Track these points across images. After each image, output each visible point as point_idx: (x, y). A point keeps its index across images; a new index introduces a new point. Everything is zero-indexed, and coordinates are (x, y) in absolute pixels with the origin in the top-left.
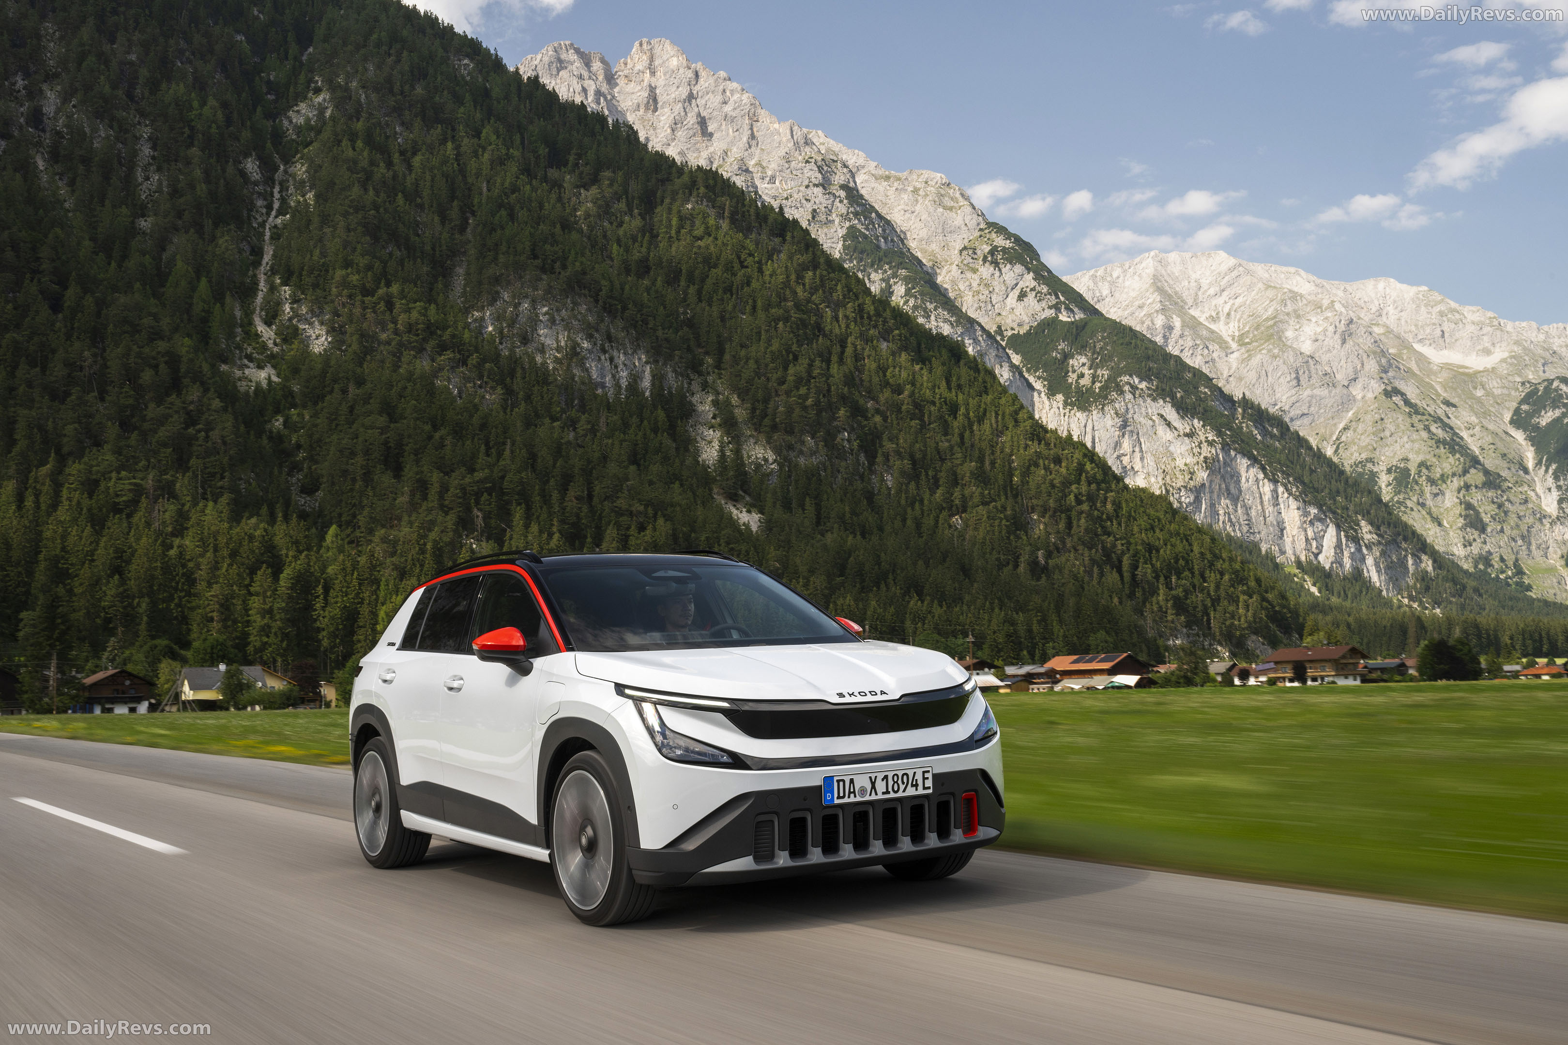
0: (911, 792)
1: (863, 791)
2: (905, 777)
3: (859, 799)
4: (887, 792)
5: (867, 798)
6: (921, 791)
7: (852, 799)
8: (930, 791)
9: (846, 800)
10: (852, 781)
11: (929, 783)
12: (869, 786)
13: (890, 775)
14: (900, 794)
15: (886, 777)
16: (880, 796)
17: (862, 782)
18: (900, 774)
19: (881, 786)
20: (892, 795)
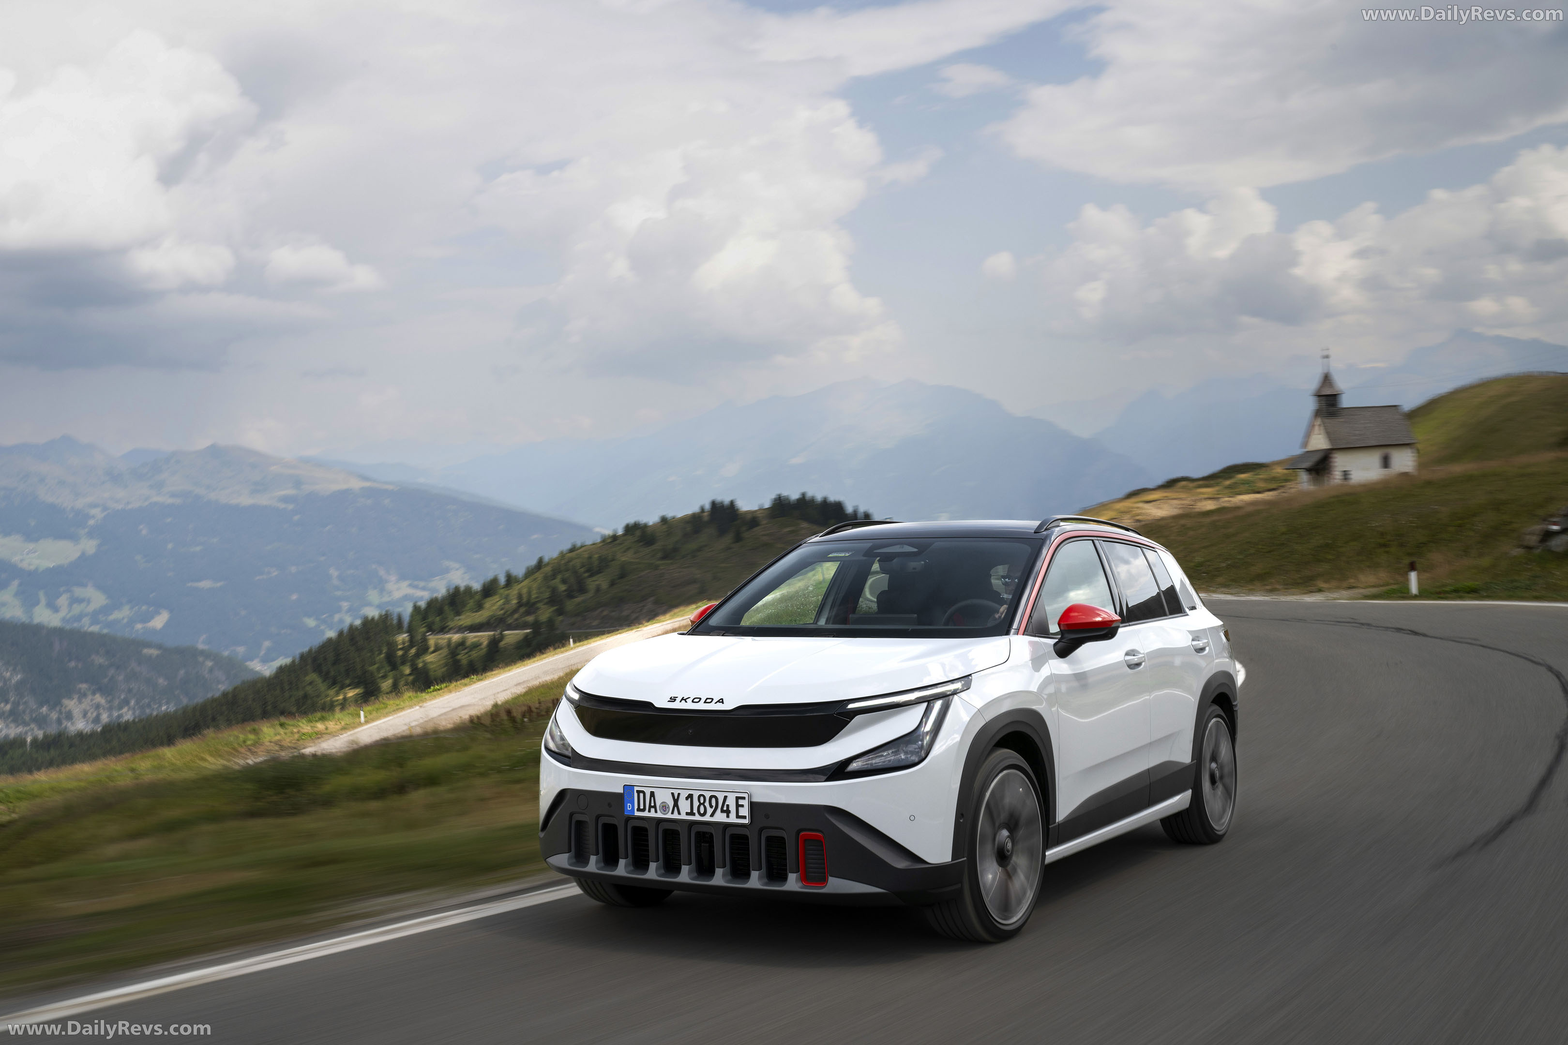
0: (720, 817)
1: (664, 807)
2: (714, 800)
3: (659, 815)
4: (691, 813)
5: (669, 816)
6: (733, 819)
7: (652, 814)
8: (746, 821)
9: (646, 814)
10: (652, 794)
11: (745, 811)
12: (671, 803)
13: (696, 794)
14: (707, 818)
15: (690, 797)
16: (683, 817)
17: (663, 797)
18: (708, 795)
19: (684, 806)
20: (697, 818)
